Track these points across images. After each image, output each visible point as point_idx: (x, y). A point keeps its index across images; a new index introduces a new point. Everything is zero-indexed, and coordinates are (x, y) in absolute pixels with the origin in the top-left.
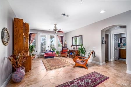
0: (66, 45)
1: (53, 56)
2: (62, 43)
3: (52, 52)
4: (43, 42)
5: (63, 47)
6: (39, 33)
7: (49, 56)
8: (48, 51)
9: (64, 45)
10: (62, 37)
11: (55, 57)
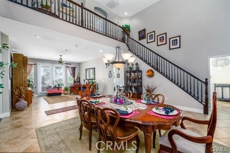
0: (79, 79)
1: (60, 94)
2: (74, 77)
3: (58, 88)
4: (46, 73)
5: (75, 82)
6: (38, 63)
7: (54, 93)
8: (52, 87)
9: (77, 79)
10: (74, 69)
11: (62, 95)
